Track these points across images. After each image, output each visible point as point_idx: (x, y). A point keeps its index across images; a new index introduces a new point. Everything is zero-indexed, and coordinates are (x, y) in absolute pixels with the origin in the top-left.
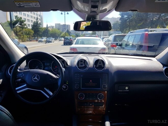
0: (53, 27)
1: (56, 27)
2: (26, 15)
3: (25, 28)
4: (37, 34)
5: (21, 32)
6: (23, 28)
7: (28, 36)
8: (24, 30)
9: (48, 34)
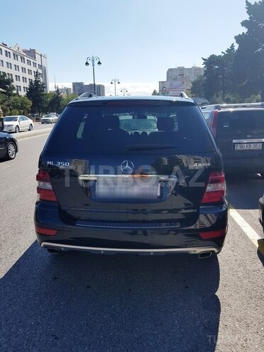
0: (67, 90)
1: (74, 89)
2: (13, 67)
3: (14, 95)
4: (38, 107)
5: (6, 103)
6: (10, 95)
7: (22, 111)
8: (12, 98)
9: (59, 106)
